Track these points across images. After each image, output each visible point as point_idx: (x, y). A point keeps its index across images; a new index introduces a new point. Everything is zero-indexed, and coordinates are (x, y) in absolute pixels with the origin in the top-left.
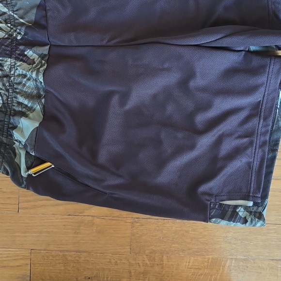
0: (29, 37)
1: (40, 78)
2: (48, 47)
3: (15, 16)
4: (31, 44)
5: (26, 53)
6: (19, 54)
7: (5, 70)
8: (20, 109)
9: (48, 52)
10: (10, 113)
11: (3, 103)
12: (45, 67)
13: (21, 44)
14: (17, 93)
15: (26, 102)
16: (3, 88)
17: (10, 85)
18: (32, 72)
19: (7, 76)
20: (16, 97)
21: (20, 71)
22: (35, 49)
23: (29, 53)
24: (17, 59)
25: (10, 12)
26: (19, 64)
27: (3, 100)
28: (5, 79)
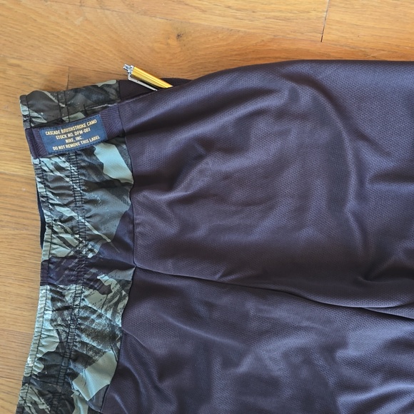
1: (117, 320)
2: (131, 272)
3: (87, 224)
4: (107, 266)
6: (88, 279)
8: (85, 352)
9: (131, 278)
10: (70, 356)
11: (61, 342)
12: (125, 302)
13: (91, 265)
14: (82, 331)
15: (94, 344)
16: (63, 324)
17: (72, 319)
19: (67, 308)
20: (79, 336)
22: (113, 273)
23: (103, 278)
24: (85, 285)
25: (80, 218)
26: (87, 293)
27: (60, 339)
28: (66, 312)
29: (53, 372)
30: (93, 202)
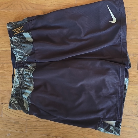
0: (29, 60)
1: (31, 74)
2: (35, 63)
3: (24, 53)
4: (29, 63)
5: (28, 66)
6: (26, 67)
7: (21, 72)
8: (25, 87)
10: (22, 88)
11: (20, 84)
12: (34, 70)
13: (26, 63)
14: (25, 81)
15: (27, 84)
16: (20, 79)
17: (22, 78)
18: (29, 72)
19: (22, 74)
20: (24, 82)
21: (25, 72)
22: (31, 64)
23: (29, 66)
24: (25, 68)
25: (22, 51)
26: (25, 70)
27: (20, 83)
28: (21, 75)
29: (18, 93)
30: (24, 47)
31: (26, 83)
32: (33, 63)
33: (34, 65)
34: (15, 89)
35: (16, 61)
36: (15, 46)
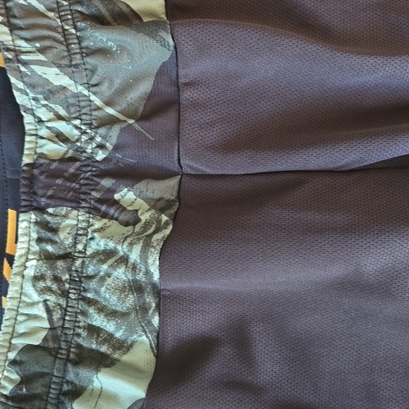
1: (150, 261)
3: (93, 98)
4: (130, 175)
5: (117, 196)
6: (99, 201)
7: (62, 242)
8: (94, 346)
10: (68, 355)
11: (52, 329)
12: (167, 232)
13: (104, 174)
15: (110, 326)
16: (55, 287)
17: (71, 281)
18: (131, 244)
19: (67, 256)
20: (84, 313)
21: (100, 244)
22: (141, 186)
23: (126, 195)
24: (94, 211)
25: (81, 88)
26: (98, 225)
27: (50, 320)
28: (60, 264)
29: (38, 388)
30: (102, 52)
31: (98, 320)
32: (160, 175)
33: (166, 189)
34: (14, 363)
35: (26, 160)
36: (27, 40)
